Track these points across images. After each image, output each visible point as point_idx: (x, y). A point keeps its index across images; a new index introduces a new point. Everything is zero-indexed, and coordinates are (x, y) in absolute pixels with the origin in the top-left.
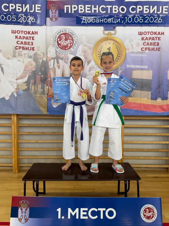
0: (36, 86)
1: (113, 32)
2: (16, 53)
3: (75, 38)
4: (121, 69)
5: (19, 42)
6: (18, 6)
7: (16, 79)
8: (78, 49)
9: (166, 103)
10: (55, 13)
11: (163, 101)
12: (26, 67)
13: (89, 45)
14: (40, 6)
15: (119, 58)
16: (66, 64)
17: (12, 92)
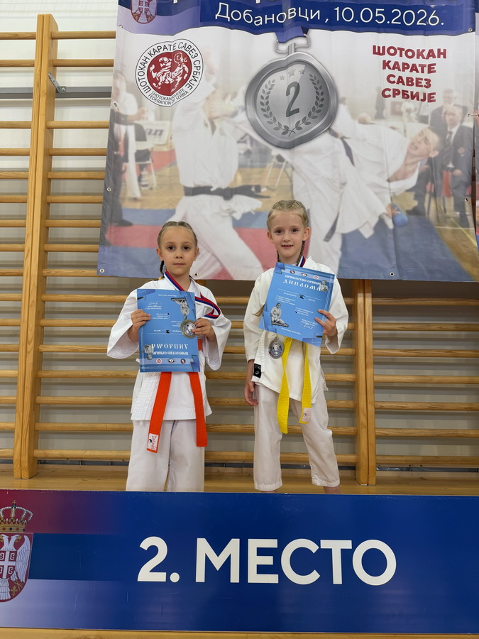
0: (441, 200)
2: (384, 106)
5: (394, 76)
7: (387, 178)
12: (413, 146)
17: (378, 215)
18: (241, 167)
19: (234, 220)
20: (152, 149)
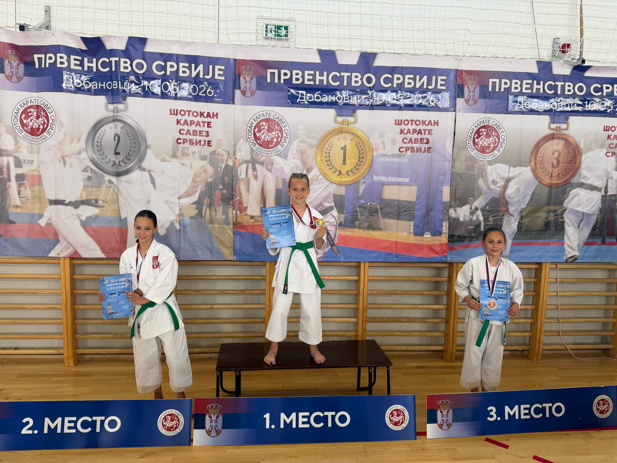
0: (214, 209)
1: (351, 119)
2: (178, 150)
3: (286, 128)
4: (364, 183)
5: (184, 130)
6: (183, 67)
7: (178, 197)
8: (289, 147)
9: (439, 240)
10: (251, 83)
11: (433, 237)
12: (196, 176)
13: (310, 140)
14: (223, 68)
15: (360, 164)
16: (269, 173)
17: (170, 221)
18: (85, 187)
19: (81, 221)
20: (27, 173)
